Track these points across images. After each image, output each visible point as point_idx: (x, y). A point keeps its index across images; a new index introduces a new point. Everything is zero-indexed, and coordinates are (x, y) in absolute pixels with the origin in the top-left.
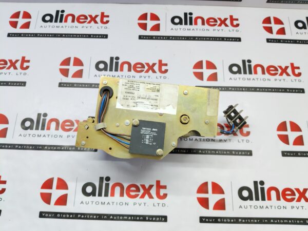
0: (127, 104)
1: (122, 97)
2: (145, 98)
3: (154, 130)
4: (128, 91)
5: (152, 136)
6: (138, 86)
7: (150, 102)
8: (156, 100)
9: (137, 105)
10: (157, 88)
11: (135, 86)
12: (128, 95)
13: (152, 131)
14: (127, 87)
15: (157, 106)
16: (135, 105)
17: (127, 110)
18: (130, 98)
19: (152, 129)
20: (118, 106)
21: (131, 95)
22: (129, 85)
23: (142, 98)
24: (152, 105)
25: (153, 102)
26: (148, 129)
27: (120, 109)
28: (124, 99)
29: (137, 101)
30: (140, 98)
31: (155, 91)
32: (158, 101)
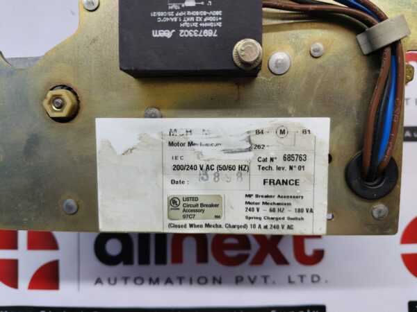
0: (287, 140)
1: (309, 165)
2: (221, 168)
3: (168, 34)
4: (289, 190)
5: (175, 6)
6: (255, 214)
7: (199, 154)
8: (177, 168)
9: (250, 141)
10: (180, 213)
11: (264, 211)
12: (286, 175)
13: (175, 26)
14: (295, 204)
15: (171, 144)
16: (257, 140)
17: (285, 114)
18: (279, 162)
19: (176, 35)
20: (320, 127)
21: (276, 175)
22: (289, 212)
23: (231, 168)
24: (191, 144)
25: (189, 157)
26: (190, 33)
27: (314, 114)
28: (302, 158)
29: (250, 155)
30: (240, 168)
31: (187, 199)
32: (170, 163)
